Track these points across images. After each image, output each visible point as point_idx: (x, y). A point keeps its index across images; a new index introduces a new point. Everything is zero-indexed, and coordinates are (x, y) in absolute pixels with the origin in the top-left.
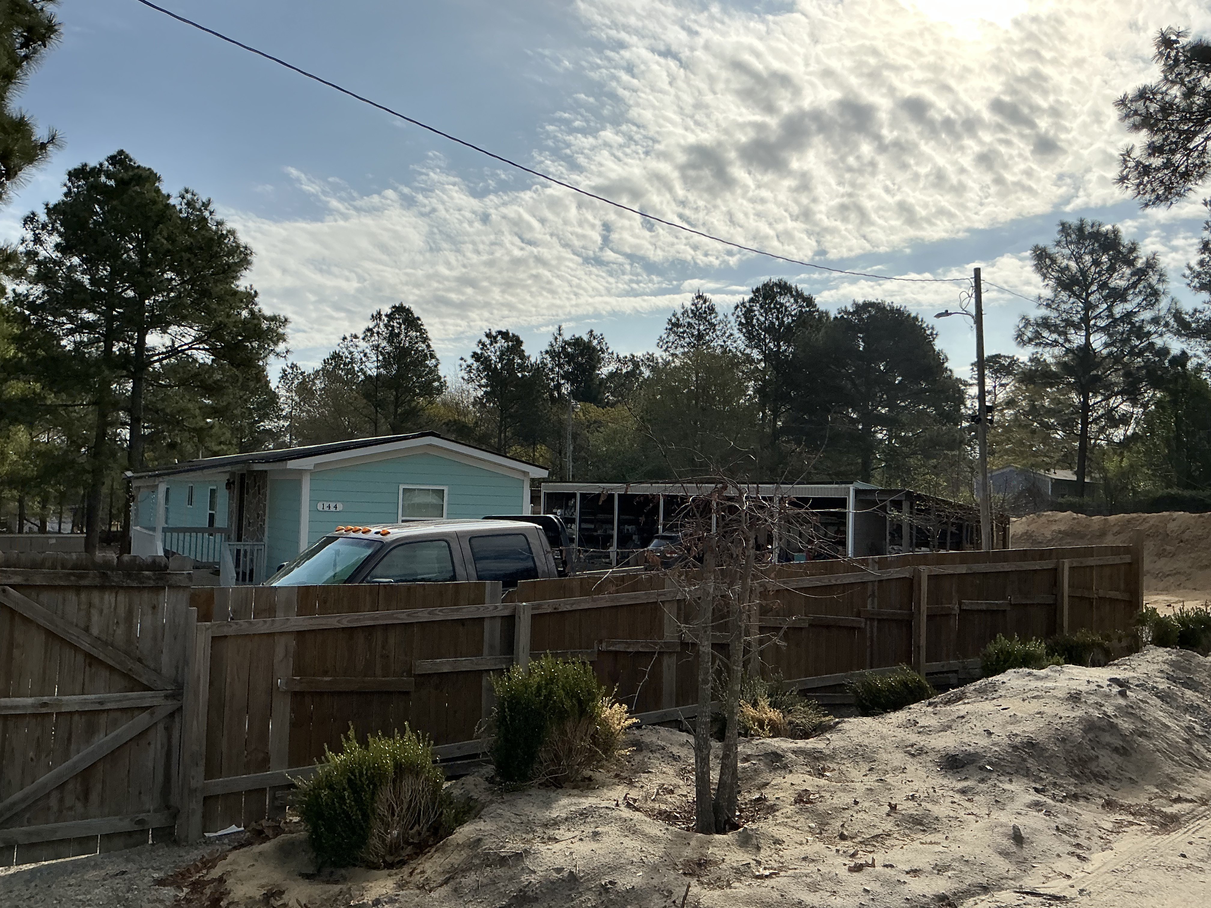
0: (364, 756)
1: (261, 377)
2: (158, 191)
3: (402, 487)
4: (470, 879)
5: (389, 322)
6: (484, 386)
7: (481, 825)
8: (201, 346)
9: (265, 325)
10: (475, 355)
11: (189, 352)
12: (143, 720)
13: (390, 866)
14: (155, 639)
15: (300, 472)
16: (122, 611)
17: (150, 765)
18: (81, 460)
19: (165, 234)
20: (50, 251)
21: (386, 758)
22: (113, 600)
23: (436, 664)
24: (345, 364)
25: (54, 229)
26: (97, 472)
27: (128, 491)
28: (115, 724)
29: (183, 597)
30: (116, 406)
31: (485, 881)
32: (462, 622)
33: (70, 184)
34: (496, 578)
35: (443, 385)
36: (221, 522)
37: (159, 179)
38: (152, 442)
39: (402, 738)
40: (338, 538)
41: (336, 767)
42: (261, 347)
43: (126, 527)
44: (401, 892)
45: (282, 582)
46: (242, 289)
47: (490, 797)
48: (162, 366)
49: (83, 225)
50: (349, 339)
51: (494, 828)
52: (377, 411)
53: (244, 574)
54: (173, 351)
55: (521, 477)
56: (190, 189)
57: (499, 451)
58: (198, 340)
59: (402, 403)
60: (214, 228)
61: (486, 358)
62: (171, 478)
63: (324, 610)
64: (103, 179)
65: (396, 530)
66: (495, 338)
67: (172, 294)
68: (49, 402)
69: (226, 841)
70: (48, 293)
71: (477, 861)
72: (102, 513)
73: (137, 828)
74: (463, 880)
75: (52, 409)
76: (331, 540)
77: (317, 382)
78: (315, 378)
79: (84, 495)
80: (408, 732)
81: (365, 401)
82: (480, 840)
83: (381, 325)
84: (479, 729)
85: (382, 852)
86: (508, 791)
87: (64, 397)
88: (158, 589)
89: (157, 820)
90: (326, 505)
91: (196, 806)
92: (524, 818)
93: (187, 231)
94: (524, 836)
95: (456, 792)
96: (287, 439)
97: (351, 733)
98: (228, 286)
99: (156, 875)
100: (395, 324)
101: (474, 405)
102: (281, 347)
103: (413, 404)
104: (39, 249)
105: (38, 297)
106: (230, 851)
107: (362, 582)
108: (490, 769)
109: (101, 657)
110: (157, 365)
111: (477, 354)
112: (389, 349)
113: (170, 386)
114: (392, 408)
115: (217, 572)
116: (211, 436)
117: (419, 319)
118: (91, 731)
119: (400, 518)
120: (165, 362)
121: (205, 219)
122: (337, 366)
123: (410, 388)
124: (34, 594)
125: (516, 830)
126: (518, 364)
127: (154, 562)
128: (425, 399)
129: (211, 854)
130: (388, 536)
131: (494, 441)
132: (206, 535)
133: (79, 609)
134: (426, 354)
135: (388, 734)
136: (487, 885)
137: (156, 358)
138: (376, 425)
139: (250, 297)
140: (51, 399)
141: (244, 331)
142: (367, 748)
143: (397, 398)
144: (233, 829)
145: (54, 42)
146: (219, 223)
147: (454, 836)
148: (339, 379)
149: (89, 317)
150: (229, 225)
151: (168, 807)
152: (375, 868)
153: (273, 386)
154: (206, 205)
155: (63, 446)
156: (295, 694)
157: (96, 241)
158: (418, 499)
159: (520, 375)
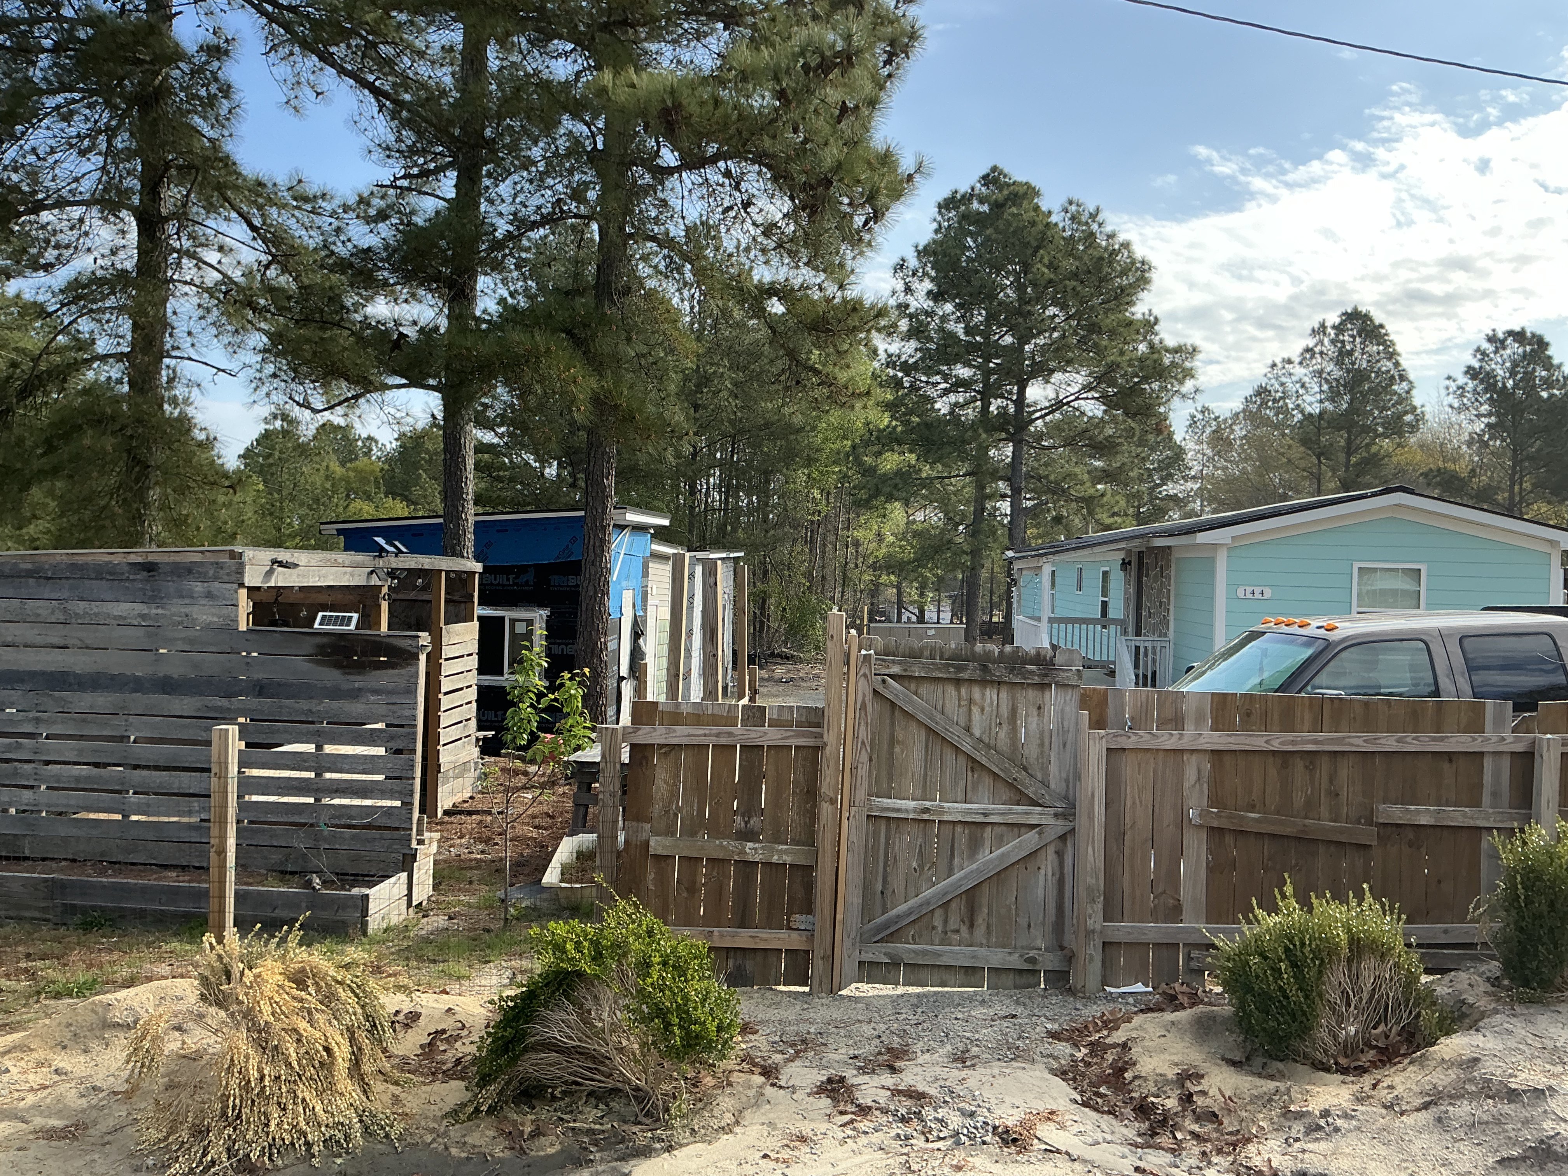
0: (1306, 921)
1: (1161, 428)
2: (1037, 208)
3: (1356, 566)
4: (1463, 1110)
5: (1337, 335)
6: (1484, 416)
7: (1477, 1039)
8: (1090, 395)
9: (1167, 360)
10: (1472, 372)
11: (1075, 404)
12: (1031, 839)
13: (1344, 1071)
14: (1042, 745)
15: (1215, 546)
16: (1005, 711)
17: (1040, 892)
18: (959, 540)
19: (1046, 260)
20: (922, 301)
21: (1336, 928)
22: (995, 697)
23: (1409, 811)
24: (1275, 401)
25: (925, 274)
26: (975, 553)
27: (1010, 575)
28: (1000, 841)
29: (1071, 699)
30: (995, 476)
31: (1485, 1118)
32: (1450, 756)
33: (939, 218)
34: (1505, 697)
35: (1420, 418)
36: (1116, 611)
37: (1037, 194)
38: (1035, 516)
39: (1359, 905)
40: (1265, 633)
41: (1268, 930)
42: (1163, 389)
43: (1008, 617)
44: (1359, 1108)
45: (1191, 686)
46: (1139, 316)
47: (1493, 1005)
48: (1046, 424)
49: (954, 264)
50: (1280, 365)
51: (1500, 1047)
52: (1320, 462)
53: (1145, 677)
54: (1058, 405)
55: (1548, 550)
56: (1075, 200)
57: (1511, 511)
58: (1088, 388)
59: (1357, 449)
60: (1104, 243)
61: (1488, 374)
62: (1057, 558)
63: (1247, 725)
64: (975, 205)
65: (1347, 624)
66: (1502, 342)
67: (1056, 335)
68: (924, 475)
69: (1131, 1000)
70: (920, 349)
71: (1471, 1088)
72: (982, 601)
73: (1026, 966)
74: (1451, 1108)
75: (926, 483)
76: (1255, 635)
77: (1236, 428)
78: (1234, 423)
79: (963, 581)
80: (1369, 899)
81: (1302, 449)
82: (1477, 1060)
83: (1326, 341)
84: (1476, 908)
85: (1333, 1050)
86: (1521, 1001)
87: (940, 467)
88: (1043, 687)
89: (1049, 961)
90: (1249, 590)
91: (1094, 951)
92: (1549, 1044)
93: (1071, 253)
94: (1548, 1067)
95: (1442, 990)
96: (1197, 506)
97: (1288, 890)
98: (1120, 316)
99: (1049, 1026)
100: (1347, 338)
101: (1470, 444)
102: (1189, 386)
103: (1375, 448)
104: (910, 299)
105: (911, 356)
106: (1135, 1013)
107: (1299, 692)
108: (1494, 967)
109: (984, 761)
110: (1039, 423)
111: (1474, 369)
112: (1337, 373)
113: (1054, 447)
114: (1342, 456)
115: (1112, 673)
116: (1102, 506)
117: (1382, 326)
118: (975, 845)
119: (1355, 609)
120: (1048, 418)
121: (1092, 235)
122: (1264, 403)
123: (1369, 427)
124: (913, 686)
125: (1533, 1057)
126: (1542, 378)
127: (1038, 654)
128: (1392, 440)
129: (1112, 1013)
130: (1336, 632)
131: (1501, 497)
132: (1099, 627)
133: (959, 706)
134: (1393, 377)
135: (1340, 897)
136: (1487, 1123)
137: (1038, 414)
138: (1319, 480)
139: (1150, 325)
140: (926, 471)
141: (1141, 370)
142: (1310, 911)
143: (1349, 442)
144: (1139, 987)
145: (918, 51)
146: (1111, 236)
147: (1436, 1048)
148: (1267, 422)
149: (964, 372)
150: (1122, 237)
151: (1062, 948)
152: (1323, 1070)
153: (1178, 438)
154: (1093, 216)
155: (941, 524)
156: (1211, 829)
157: (969, 282)
158: (1383, 583)
159: (1544, 395)
